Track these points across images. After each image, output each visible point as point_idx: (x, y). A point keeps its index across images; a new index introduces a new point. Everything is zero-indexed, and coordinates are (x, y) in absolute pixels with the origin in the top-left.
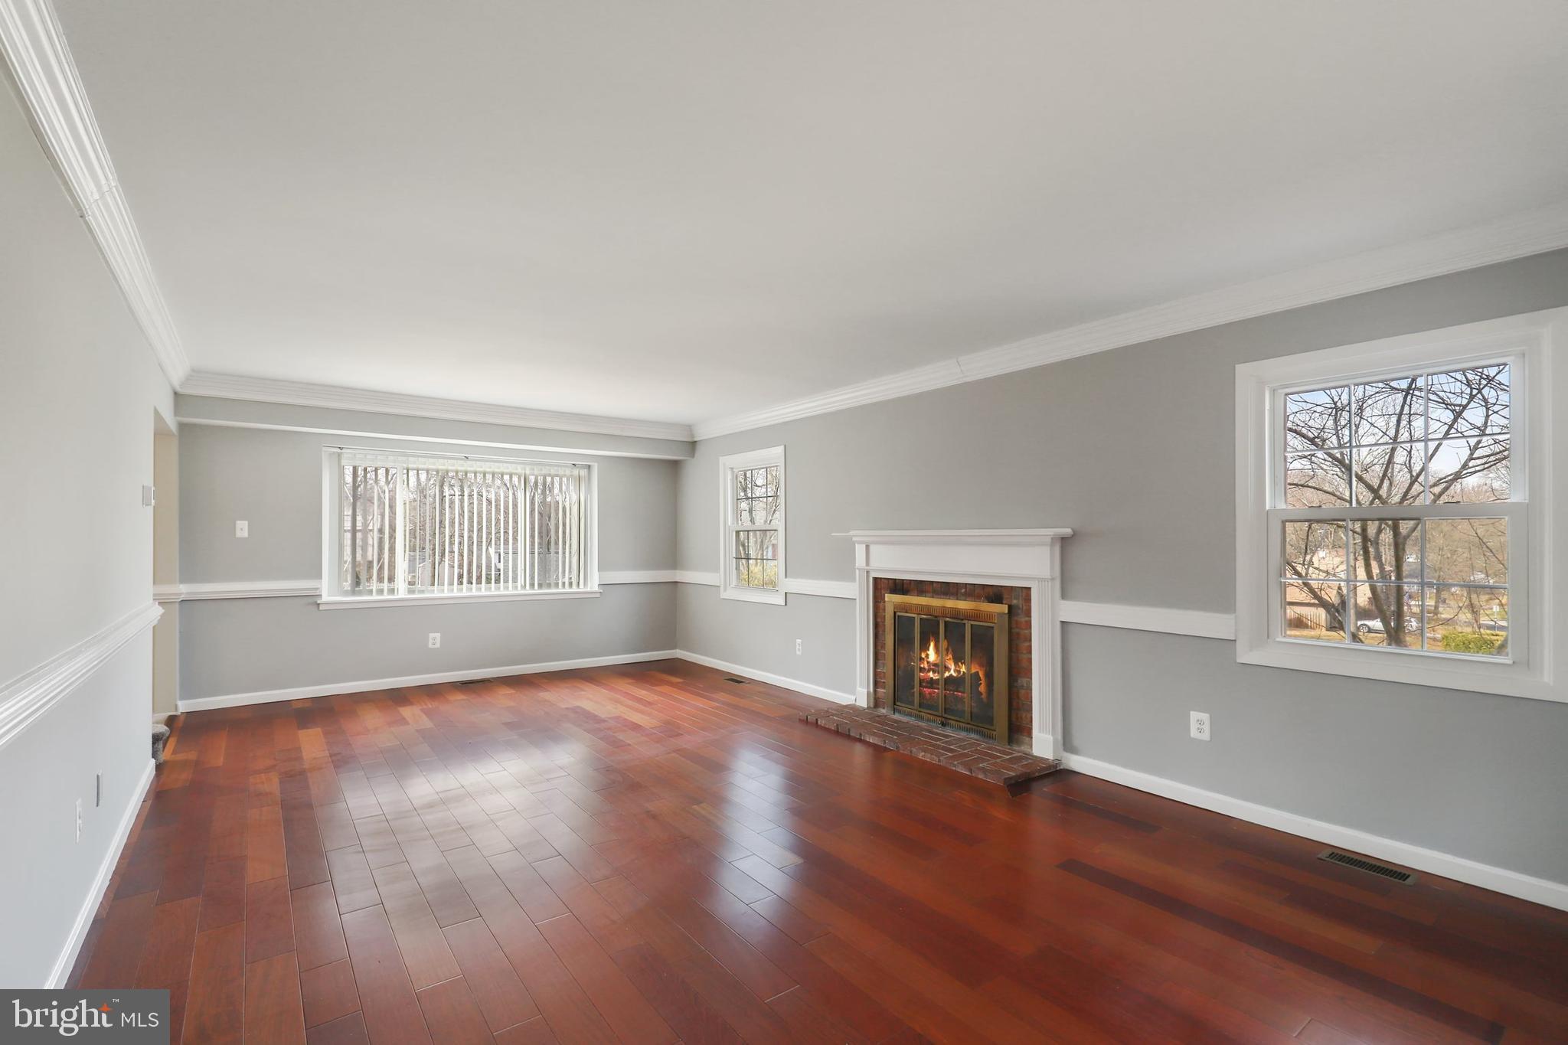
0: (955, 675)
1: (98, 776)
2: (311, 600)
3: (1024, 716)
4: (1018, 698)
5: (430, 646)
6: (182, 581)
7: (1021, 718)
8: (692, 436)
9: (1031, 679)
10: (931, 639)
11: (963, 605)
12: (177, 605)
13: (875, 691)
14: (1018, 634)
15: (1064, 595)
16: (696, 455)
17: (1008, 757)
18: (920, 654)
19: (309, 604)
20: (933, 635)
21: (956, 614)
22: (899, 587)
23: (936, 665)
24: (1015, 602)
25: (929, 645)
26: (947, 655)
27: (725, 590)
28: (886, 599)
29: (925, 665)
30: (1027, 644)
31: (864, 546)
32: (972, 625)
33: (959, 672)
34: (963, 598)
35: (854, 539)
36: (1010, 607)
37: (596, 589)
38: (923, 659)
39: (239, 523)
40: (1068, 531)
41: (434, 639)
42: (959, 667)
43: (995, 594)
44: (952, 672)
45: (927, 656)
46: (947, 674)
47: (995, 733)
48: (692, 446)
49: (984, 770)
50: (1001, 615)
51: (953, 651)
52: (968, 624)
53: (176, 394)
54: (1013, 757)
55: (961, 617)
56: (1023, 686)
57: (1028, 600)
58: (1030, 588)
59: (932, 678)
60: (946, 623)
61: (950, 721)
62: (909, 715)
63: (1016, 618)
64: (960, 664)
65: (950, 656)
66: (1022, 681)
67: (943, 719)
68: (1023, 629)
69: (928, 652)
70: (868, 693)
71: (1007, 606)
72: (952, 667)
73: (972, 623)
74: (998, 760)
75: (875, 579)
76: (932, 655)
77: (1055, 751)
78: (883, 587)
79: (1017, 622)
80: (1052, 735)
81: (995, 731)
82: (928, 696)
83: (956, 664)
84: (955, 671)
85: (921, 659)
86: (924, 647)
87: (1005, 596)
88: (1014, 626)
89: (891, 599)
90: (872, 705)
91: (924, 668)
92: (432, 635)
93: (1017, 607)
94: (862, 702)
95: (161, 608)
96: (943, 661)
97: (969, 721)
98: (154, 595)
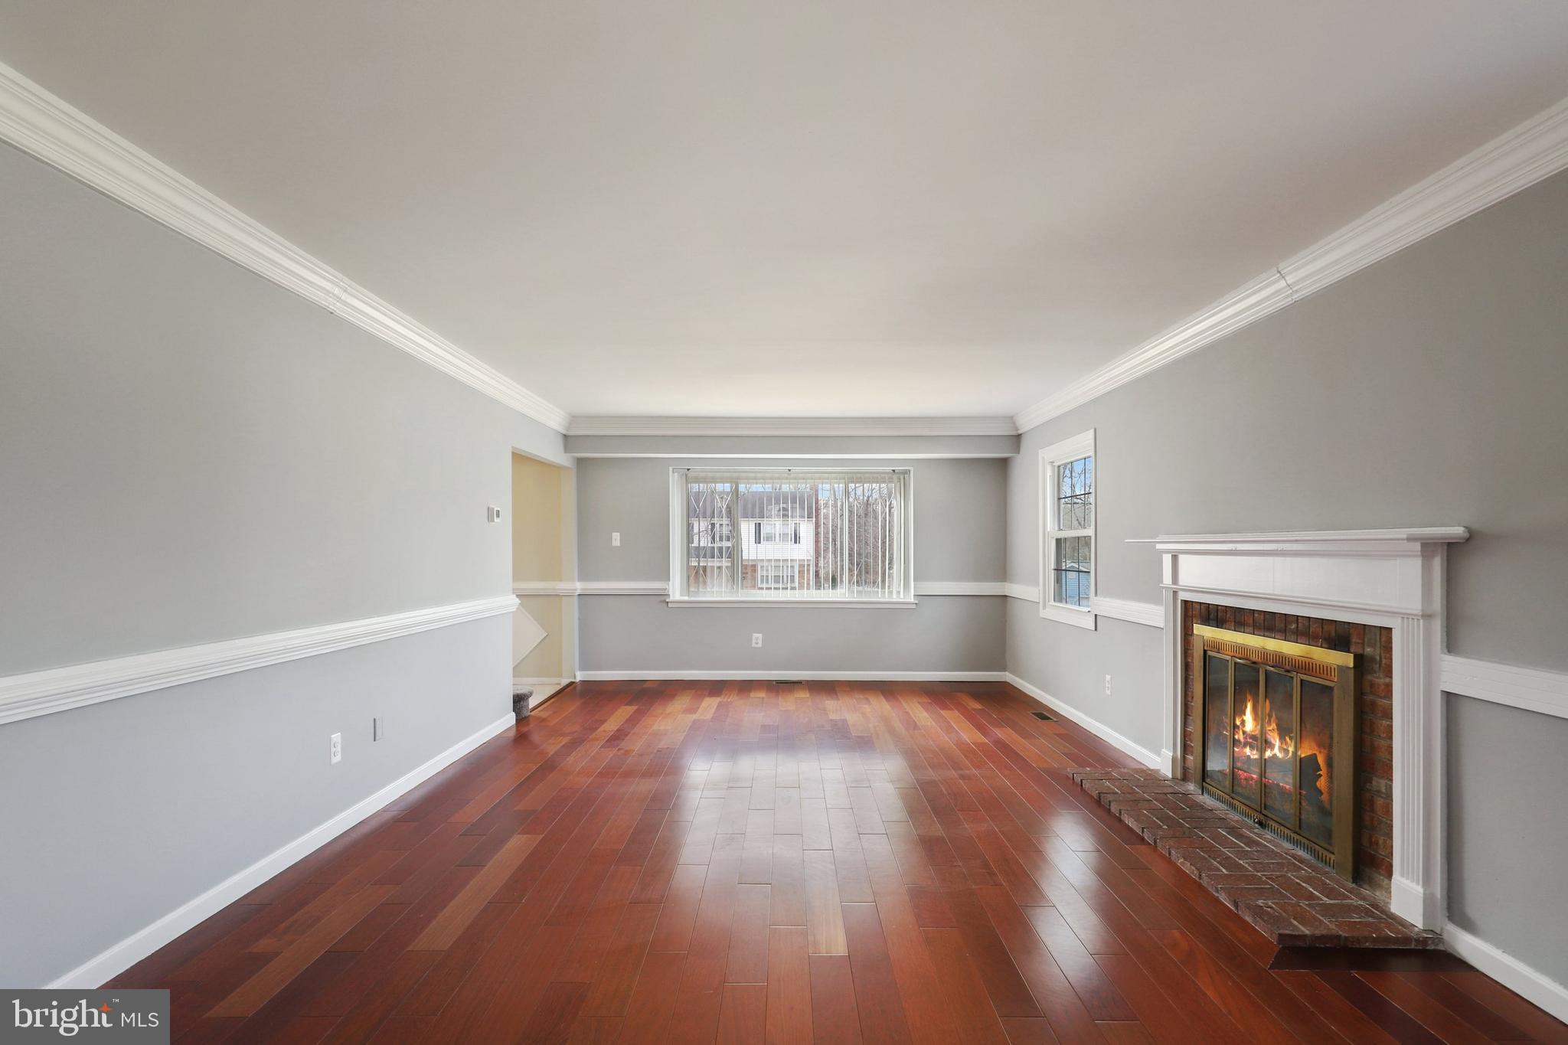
0: (1280, 755)
1: (375, 719)
2: (662, 598)
3: (1381, 842)
4: (1373, 810)
5: (754, 645)
6: (580, 580)
7: (1377, 844)
8: (1017, 429)
9: (1391, 780)
10: (1249, 697)
11: (1291, 649)
12: (576, 599)
13: (1184, 759)
14: (1373, 704)
15: (1451, 645)
16: (1021, 452)
17: (1329, 901)
18: (1234, 720)
19: (661, 602)
20: (1250, 693)
21: (1280, 660)
22: (1216, 615)
23: (1254, 737)
24: (1368, 650)
25: (1246, 707)
26: (1269, 723)
27: (1044, 607)
28: (1195, 632)
29: (1240, 736)
30: (1385, 722)
31: (1170, 555)
32: (1302, 681)
33: (1286, 751)
34: (1293, 637)
35: (1159, 546)
36: (1359, 659)
37: (912, 600)
38: (1238, 727)
39: (614, 534)
40: (1457, 531)
41: (757, 638)
42: (1286, 743)
43: (1337, 635)
44: (1276, 751)
45: (1243, 722)
46: (1268, 754)
47: (1333, 857)
48: (1017, 439)
49: (1259, 912)
50: (1342, 669)
51: (1277, 718)
52: (1298, 678)
53: (565, 435)
54: (1344, 905)
55: (1287, 667)
56: (1379, 791)
57: (1388, 648)
58: (1391, 629)
59: (1249, 757)
60: (1267, 672)
61: (1271, 823)
62: (1218, 799)
63: (1369, 677)
64: (1287, 739)
65: (1274, 726)
66: (1379, 783)
67: (1262, 817)
68: (1381, 698)
69: (1245, 718)
70: (1174, 760)
71: (1352, 655)
72: (1277, 743)
73: (1305, 677)
74: (1303, 903)
75: (1185, 603)
76: (1249, 722)
77: (1428, 914)
78: (1195, 613)
79: (1372, 685)
80: (1423, 886)
81: (1333, 853)
82: (1244, 782)
83: (1282, 738)
84: (1281, 749)
85: (1235, 727)
86: (1239, 711)
87: (1354, 639)
88: (1367, 689)
89: (1204, 632)
90: (1179, 775)
91: (1239, 741)
92: (755, 635)
93: (1372, 660)
94: (1166, 770)
95: (517, 599)
96: (1263, 732)
97: (1297, 830)
98: (513, 589)
